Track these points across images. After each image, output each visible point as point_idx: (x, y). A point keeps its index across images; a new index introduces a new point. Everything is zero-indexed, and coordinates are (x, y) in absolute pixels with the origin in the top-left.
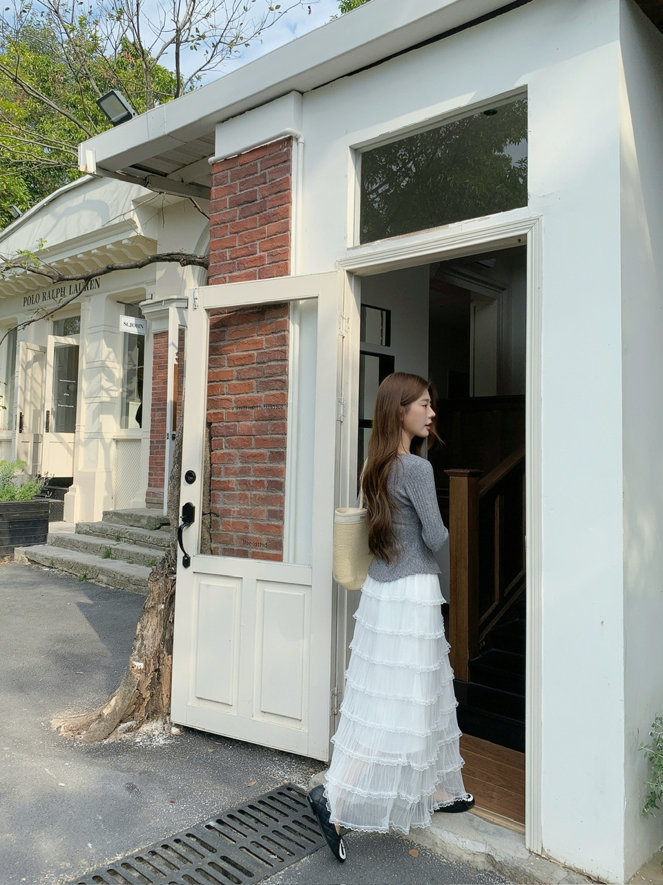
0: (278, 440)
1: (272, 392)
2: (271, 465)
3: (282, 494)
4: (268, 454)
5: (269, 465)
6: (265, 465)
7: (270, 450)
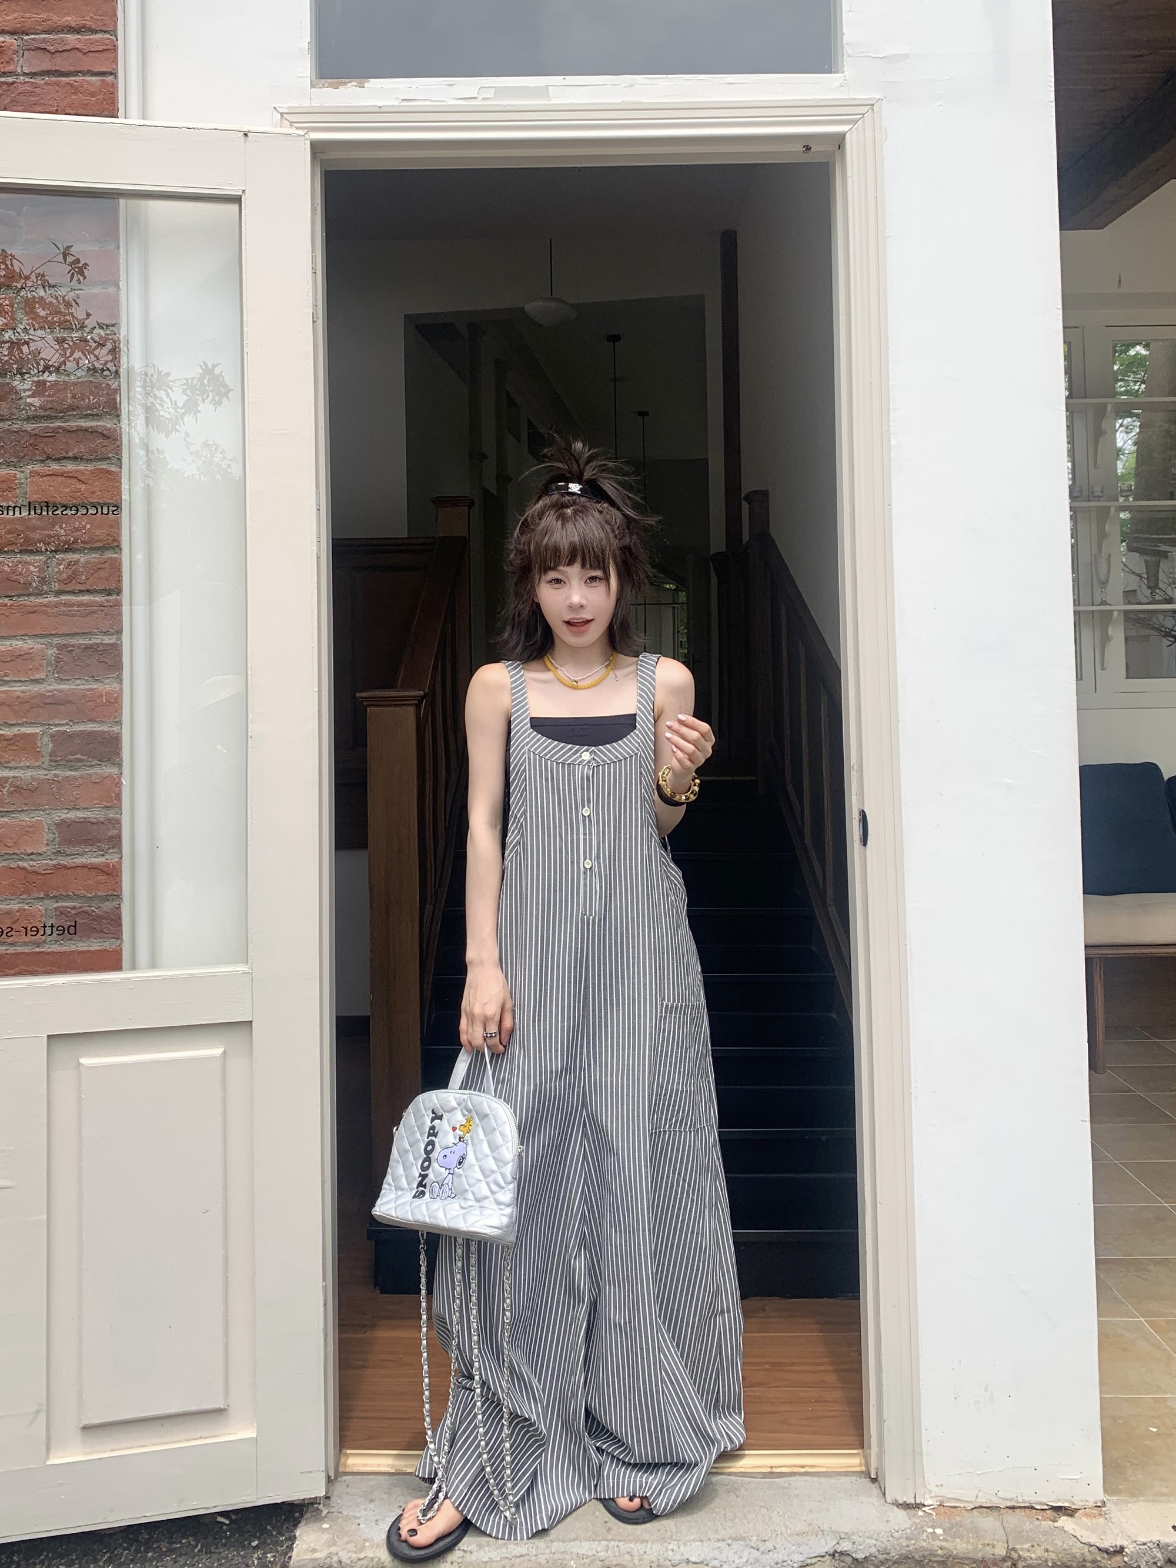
0: (89, 610)
1: (55, 466)
2: (64, 687)
3: (114, 771)
4: (51, 652)
5: (52, 687)
6: (36, 688)
7: (56, 641)
